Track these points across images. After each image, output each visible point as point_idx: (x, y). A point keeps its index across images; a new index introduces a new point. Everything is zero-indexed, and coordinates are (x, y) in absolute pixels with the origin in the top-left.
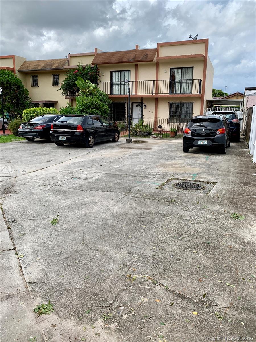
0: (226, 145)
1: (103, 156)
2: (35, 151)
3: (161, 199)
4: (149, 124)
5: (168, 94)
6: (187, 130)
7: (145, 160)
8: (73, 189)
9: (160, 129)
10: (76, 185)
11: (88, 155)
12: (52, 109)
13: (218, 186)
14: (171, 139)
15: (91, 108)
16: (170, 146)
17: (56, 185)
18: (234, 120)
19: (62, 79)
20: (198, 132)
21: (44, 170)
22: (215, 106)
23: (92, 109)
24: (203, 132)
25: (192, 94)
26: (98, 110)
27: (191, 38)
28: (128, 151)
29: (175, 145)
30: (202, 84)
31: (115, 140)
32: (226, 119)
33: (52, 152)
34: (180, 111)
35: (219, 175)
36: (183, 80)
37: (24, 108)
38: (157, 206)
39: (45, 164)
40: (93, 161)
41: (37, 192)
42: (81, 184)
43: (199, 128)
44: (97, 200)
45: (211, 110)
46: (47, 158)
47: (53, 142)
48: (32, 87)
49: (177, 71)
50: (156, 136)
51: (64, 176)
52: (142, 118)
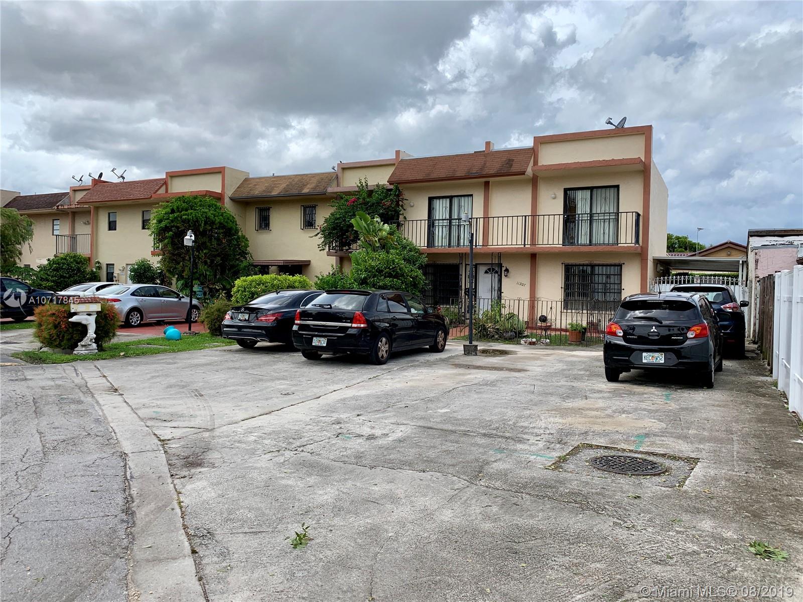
0: (713, 366)
1: (410, 384)
2: (257, 371)
3: (561, 495)
4: (516, 313)
5: (561, 246)
6: (613, 326)
7: (511, 397)
8: (343, 461)
9: (544, 324)
10: (349, 452)
11: (374, 382)
12: (297, 277)
13: (704, 467)
14: (571, 347)
15: (382, 276)
16: (572, 365)
17: (302, 451)
18: (727, 305)
19: (322, 216)
20: (638, 332)
21: (276, 415)
22: (674, 272)
23: (385, 277)
24: (654, 332)
25: (619, 245)
26: (399, 279)
27: (612, 124)
28: (470, 374)
29: (584, 363)
30: (641, 222)
31: (438, 347)
32: (707, 302)
33: (293, 374)
34: (592, 283)
35: (702, 440)
36: (594, 215)
37: (236, 275)
38: (551, 514)
39: (277, 401)
40: (388, 395)
41: (258, 465)
42: (362, 450)
43: (643, 322)
44: (400, 493)
45: (668, 283)
46: (282, 387)
47: (295, 350)
48: (257, 230)
49: (580, 194)
50: (534, 340)
51: (322, 430)
52: (500, 297)
